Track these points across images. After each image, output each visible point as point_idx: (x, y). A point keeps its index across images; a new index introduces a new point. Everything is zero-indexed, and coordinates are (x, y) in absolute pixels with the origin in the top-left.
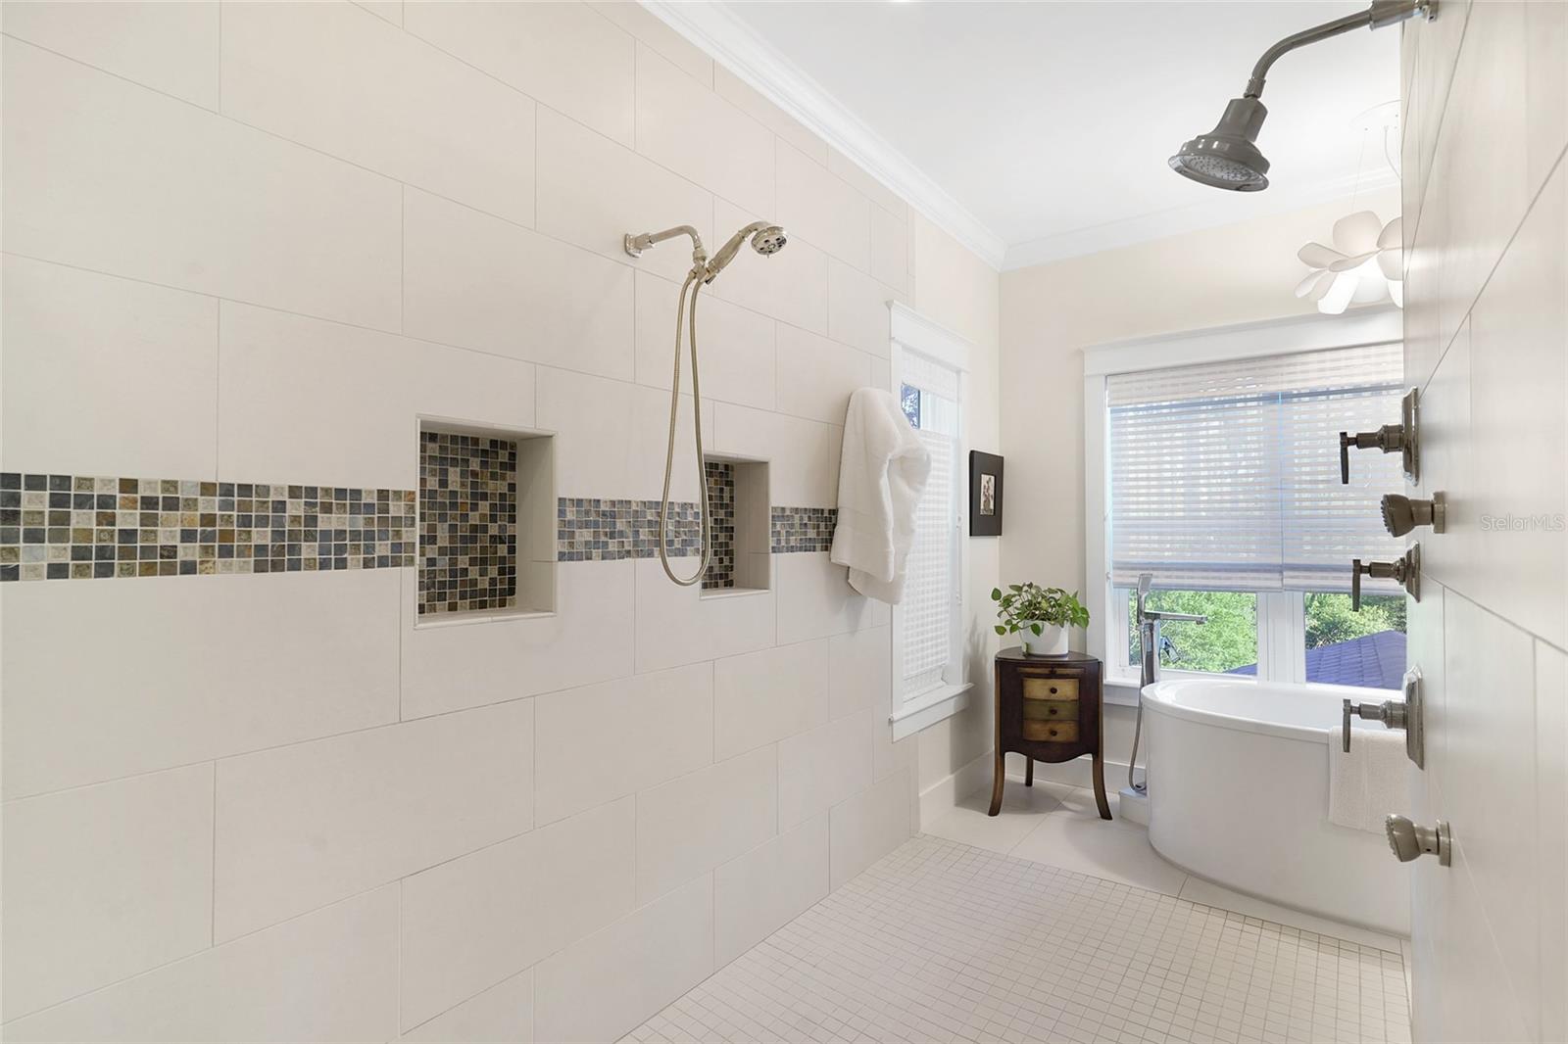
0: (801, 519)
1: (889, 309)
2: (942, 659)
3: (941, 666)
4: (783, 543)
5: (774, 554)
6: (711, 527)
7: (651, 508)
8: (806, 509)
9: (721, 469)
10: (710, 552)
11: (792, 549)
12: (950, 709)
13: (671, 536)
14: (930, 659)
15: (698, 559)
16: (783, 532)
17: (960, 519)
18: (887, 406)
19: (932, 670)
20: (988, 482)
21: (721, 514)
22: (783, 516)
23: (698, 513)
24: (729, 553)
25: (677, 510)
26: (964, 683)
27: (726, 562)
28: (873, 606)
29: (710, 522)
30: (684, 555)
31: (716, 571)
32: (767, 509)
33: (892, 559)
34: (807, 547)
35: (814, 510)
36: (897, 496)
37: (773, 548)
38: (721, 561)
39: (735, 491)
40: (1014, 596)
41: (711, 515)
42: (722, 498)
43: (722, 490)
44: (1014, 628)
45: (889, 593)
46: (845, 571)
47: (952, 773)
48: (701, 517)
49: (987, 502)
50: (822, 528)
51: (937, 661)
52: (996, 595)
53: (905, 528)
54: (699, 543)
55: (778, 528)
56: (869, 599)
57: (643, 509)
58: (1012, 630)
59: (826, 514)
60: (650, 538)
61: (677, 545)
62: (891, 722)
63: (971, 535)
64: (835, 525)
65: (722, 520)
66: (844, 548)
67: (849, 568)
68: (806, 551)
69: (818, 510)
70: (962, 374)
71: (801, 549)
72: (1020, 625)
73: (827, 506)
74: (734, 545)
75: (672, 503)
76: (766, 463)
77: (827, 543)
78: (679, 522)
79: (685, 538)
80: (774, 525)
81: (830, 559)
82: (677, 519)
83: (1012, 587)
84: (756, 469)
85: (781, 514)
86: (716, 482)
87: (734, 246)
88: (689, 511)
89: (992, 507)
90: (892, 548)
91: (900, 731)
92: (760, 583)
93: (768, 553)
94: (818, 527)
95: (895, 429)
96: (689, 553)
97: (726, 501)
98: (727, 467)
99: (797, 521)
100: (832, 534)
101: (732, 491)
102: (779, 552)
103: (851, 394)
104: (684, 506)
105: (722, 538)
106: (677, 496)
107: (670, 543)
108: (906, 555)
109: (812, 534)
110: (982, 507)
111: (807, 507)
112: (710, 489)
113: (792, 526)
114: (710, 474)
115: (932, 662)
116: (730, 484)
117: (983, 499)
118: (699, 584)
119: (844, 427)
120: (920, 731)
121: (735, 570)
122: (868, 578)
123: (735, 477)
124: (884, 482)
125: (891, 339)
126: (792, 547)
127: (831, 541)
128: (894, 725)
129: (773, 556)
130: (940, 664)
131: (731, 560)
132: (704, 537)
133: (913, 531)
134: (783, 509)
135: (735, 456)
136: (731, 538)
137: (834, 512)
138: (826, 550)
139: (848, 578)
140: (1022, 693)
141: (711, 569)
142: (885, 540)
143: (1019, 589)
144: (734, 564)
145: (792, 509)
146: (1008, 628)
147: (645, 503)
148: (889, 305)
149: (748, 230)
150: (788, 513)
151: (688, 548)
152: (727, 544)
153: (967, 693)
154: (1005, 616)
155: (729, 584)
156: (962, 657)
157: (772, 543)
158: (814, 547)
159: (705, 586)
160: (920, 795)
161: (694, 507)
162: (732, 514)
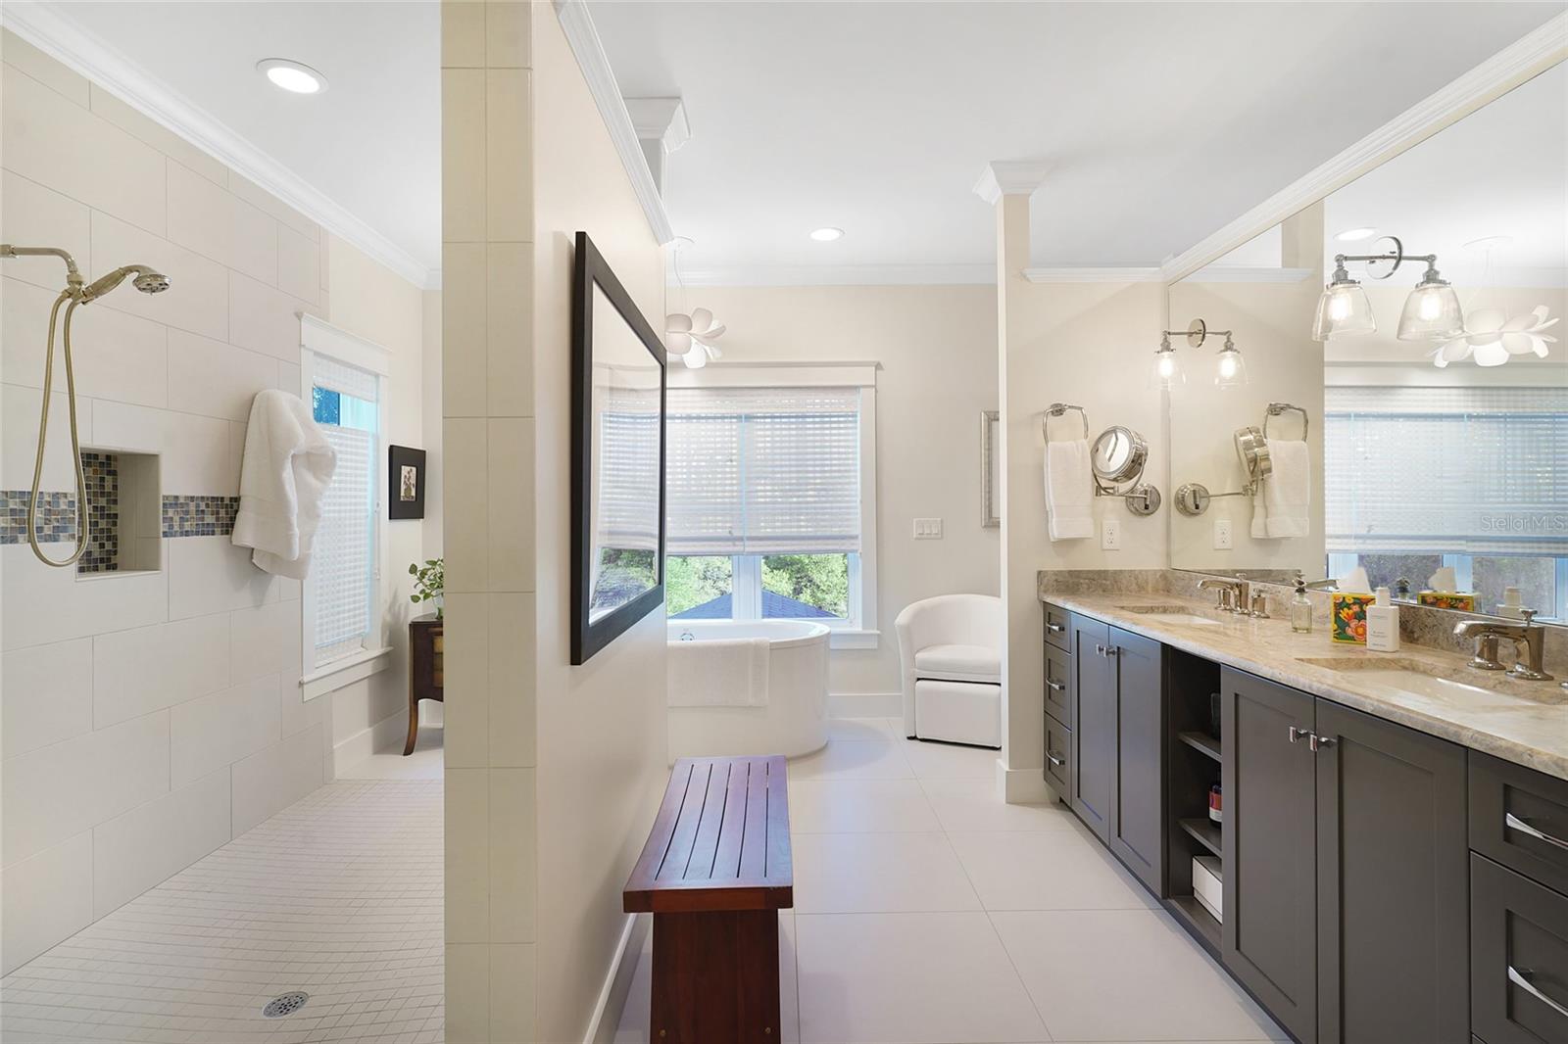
0: (198, 506)
1: (300, 320)
2: (360, 628)
3: (359, 635)
4: (176, 528)
5: (166, 539)
6: (90, 514)
7: (15, 498)
8: (202, 498)
9: (102, 459)
10: (88, 538)
11: (187, 534)
12: (368, 670)
13: (41, 523)
14: (347, 629)
15: (74, 544)
16: (177, 518)
17: (378, 505)
18: (294, 409)
19: (349, 639)
20: (408, 472)
21: (102, 502)
22: (176, 504)
23: (74, 502)
24: (113, 539)
25: (47, 498)
26: (382, 647)
27: (108, 546)
28: (280, 583)
29: (88, 509)
30: (56, 540)
31: (96, 555)
32: (157, 499)
33: (296, 540)
34: (206, 531)
35: (212, 498)
36: (300, 485)
37: (164, 533)
38: (102, 546)
39: (119, 480)
40: (429, 569)
41: (89, 503)
42: (103, 487)
43: (102, 479)
44: (427, 596)
45: (295, 569)
46: (249, 552)
47: (370, 726)
48: (76, 505)
49: (408, 489)
50: (223, 513)
51: (355, 630)
52: (413, 569)
53: (311, 512)
54: (75, 529)
55: (170, 514)
56: (277, 576)
57: (5, 498)
58: (425, 598)
59: (227, 502)
60: (14, 525)
61: (48, 530)
62: (301, 684)
63: (390, 518)
64: (237, 511)
65: (103, 508)
66: (246, 531)
67: (253, 549)
68: (203, 534)
69: (217, 498)
70: (381, 378)
71: (197, 534)
72: (434, 593)
73: (227, 494)
74: (118, 531)
75: (41, 493)
76: (155, 456)
77: (228, 528)
78: (50, 510)
79: (56, 524)
80: (165, 512)
81: (231, 542)
82: (48, 507)
83: (428, 562)
84: (145, 463)
85: (174, 502)
86: (95, 472)
87: (113, 280)
88: (62, 500)
89: (413, 494)
90: (296, 531)
91: (310, 692)
92: (148, 562)
93: (158, 538)
94: (218, 513)
95: (299, 429)
96: (62, 538)
97: (108, 488)
98: (108, 457)
99: (192, 507)
100: (233, 519)
101: (115, 480)
102: (172, 536)
103: (256, 394)
104: (56, 495)
105: (103, 524)
106: (47, 486)
107: (40, 529)
108: (311, 537)
109: (210, 519)
110: (402, 494)
111: (205, 495)
112: (87, 478)
113: (187, 513)
114: (87, 464)
115: (349, 631)
116: (113, 473)
117: (403, 487)
118: (75, 566)
119: (247, 423)
120: (334, 691)
121: (118, 555)
122: (275, 558)
123: (119, 467)
124: (287, 474)
125: (300, 345)
126: (187, 531)
127: (232, 526)
128: (305, 686)
129: (164, 541)
130: (357, 632)
131: (115, 545)
132: (81, 523)
133: (318, 516)
134: (177, 497)
135: (118, 450)
136: (115, 524)
137: (237, 500)
138: (227, 533)
139: (252, 558)
140: (433, 648)
141: (89, 553)
142: (288, 525)
143: (434, 563)
144: (119, 549)
145: (186, 498)
146: (422, 596)
147: (6, 493)
148: (299, 316)
149: (130, 270)
150: (182, 501)
151: (61, 534)
152: (109, 530)
153: (385, 655)
154: (421, 587)
155: (112, 567)
156: (380, 626)
157: (163, 527)
158: (213, 531)
159: (82, 570)
160: (335, 747)
161: (69, 496)
162: (115, 502)
